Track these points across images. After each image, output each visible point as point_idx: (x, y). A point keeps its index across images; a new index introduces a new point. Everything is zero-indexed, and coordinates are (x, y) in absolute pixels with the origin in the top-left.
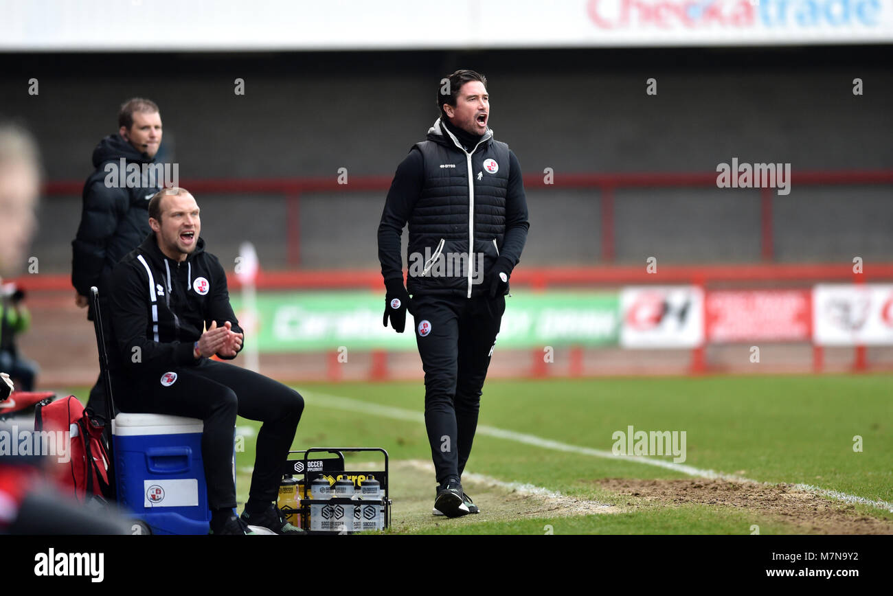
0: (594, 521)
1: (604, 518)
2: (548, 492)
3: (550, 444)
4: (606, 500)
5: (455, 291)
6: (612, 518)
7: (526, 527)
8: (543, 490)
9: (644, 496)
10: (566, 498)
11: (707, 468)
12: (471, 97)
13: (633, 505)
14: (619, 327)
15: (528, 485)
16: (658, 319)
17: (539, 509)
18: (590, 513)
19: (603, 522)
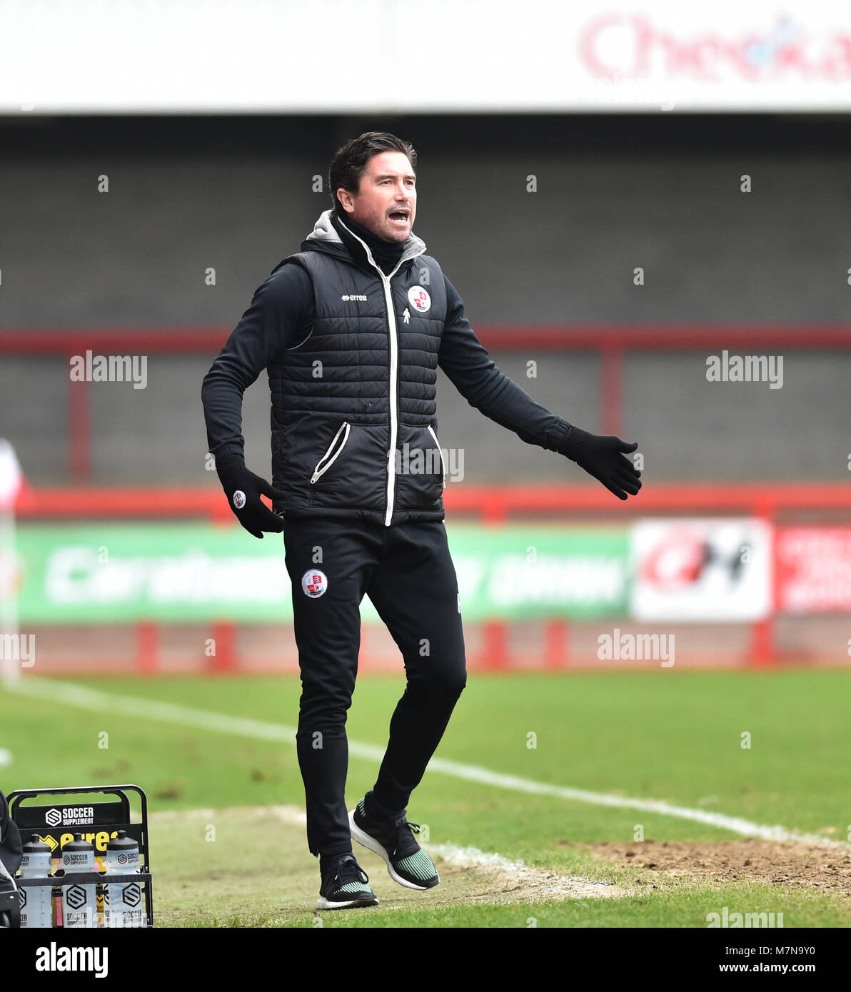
0: (578, 909)
1: (595, 904)
2: (504, 860)
3: (509, 781)
4: (601, 875)
5: (366, 512)
6: (609, 905)
7: (465, 919)
8: (495, 857)
9: (664, 868)
10: (534, 871)
11: (771, 822)
12: (383, 177)
13: (646, 883)
14: (628, 584)
15: (470, 849)
16: (694, 574)
17: (487, 890)
18: (573, 896)
19: (596, 911)
